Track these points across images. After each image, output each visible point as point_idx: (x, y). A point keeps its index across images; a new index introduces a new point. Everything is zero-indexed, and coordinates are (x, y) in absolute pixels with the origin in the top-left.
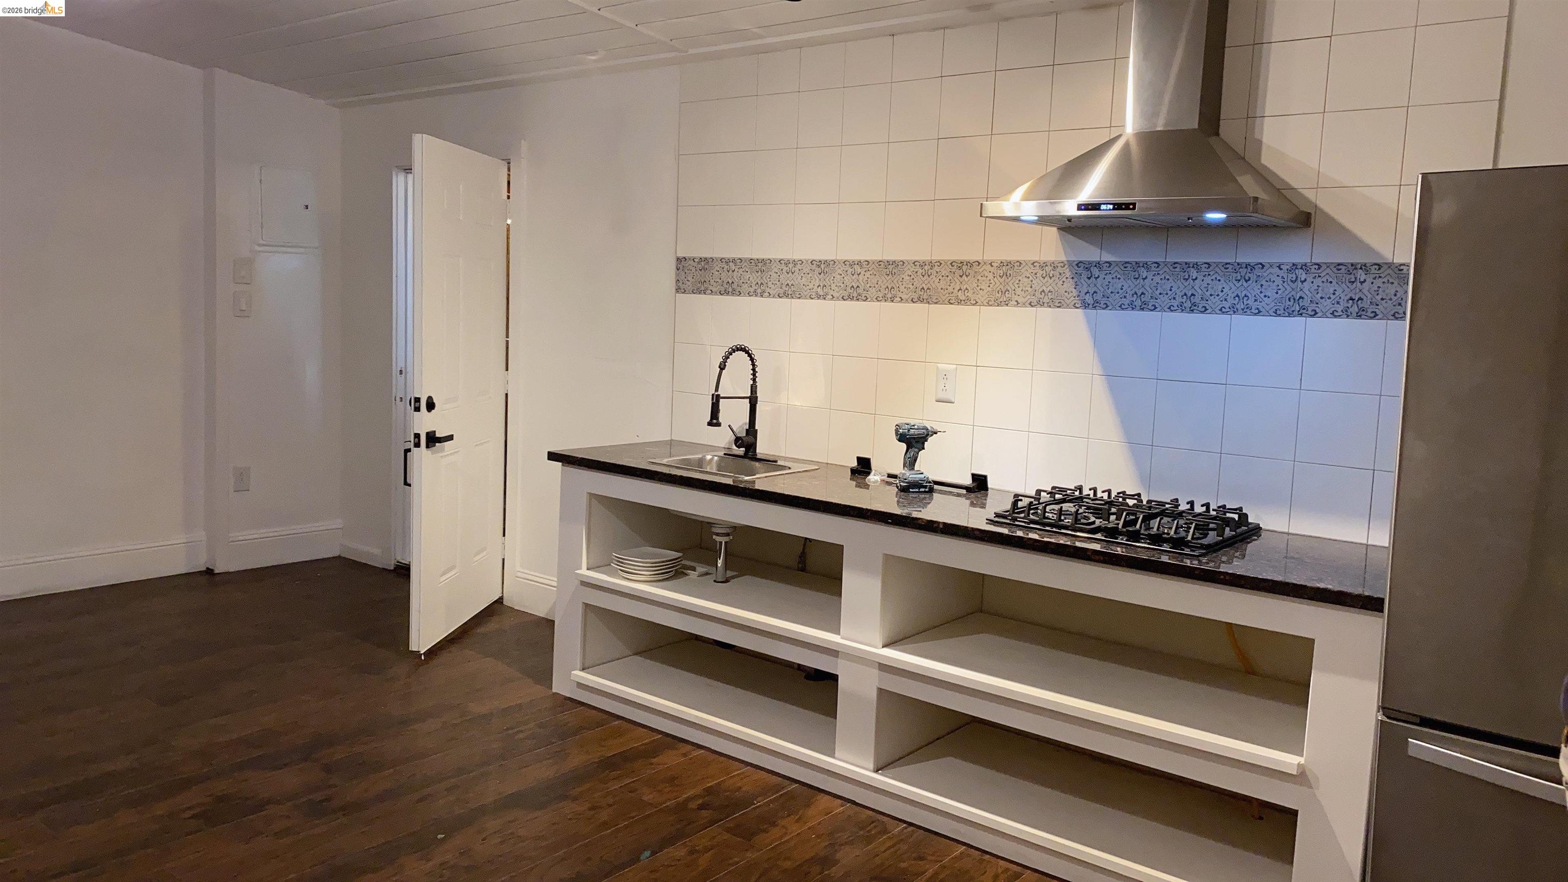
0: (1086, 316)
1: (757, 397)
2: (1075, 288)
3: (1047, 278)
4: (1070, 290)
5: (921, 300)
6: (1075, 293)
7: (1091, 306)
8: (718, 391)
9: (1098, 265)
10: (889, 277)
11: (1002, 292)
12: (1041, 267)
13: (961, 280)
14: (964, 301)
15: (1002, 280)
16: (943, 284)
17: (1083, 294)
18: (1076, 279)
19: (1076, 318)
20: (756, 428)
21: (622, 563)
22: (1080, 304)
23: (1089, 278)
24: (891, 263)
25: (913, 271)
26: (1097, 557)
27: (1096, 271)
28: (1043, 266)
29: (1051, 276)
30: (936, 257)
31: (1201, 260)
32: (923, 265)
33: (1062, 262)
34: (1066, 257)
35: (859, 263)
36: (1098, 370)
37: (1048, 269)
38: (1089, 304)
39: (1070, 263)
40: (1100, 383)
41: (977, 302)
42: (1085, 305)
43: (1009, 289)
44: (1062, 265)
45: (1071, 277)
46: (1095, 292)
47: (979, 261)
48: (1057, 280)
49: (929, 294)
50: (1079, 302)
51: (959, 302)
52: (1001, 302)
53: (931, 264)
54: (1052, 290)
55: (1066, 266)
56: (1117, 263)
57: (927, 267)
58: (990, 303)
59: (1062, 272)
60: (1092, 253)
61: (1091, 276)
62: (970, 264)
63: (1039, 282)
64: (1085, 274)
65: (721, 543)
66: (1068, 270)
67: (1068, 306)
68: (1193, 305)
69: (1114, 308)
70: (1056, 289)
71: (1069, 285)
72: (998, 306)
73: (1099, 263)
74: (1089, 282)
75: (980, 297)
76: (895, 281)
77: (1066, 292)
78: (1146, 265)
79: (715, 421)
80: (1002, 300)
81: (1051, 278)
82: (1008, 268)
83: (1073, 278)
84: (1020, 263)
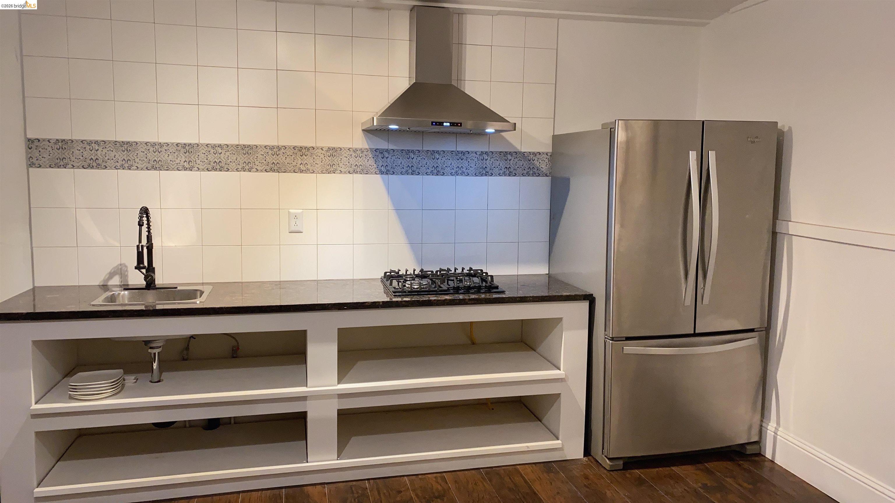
0: (383, 179)
1: (152, 244)
2: (375, 163)
3: (358, 158)
4: (372, 164)
5: (272, 170)
6: (375, 166)
7: (385, 173)
8: (141, 242)
9: (387, 151)
10: (246, 156)
11: (330, 165)
12: (354, 151)
13: (302, 158)
14: (305, 170)
15: (330, 158)
16: (288, 160)
17: (380, 167)
18: (375, 158)
19: (378, 179)
20: (154, 266)
21: (76, 389)
22: (378, 172)
23: (383, 158)
24: (246, 147)
25: (265, 152)
26: (471, 302)
27: (386, 155)
28: (355, 151)
29: (361, 156)
30: (281, 143)
31: (440, 149)
32: (272, 148)
33: (367, 149)
34: (369, 146)
35: (220, 146)
36: (391, 207)
37: (359, 152)
38: (383, 172)
39: (371, 149)
40: (393, 215)
41: (314, 172)
42: (382, 173)
43: (335, 163)
44: (367, 150)
45: (372, 157)
46: (387, 165)
47: (314, 147)
48: (364, 159)
49: (278, 166)
50: (378, 171)
51: (302, 171)
52: (330, 171)
53: (279, 148)
54: (362, 164)
55: (369, 151)
56: (398, 150)
57: (276, 150)
58: (323, 172)
59: (367, 154)
60: (383, 145)
61: (384, 157)
62: (307, 149)
63: (354, 160)
64: (380, 156)
65: (155, 354)
66: (370, 153)
67: (372, 173)
68: (438, 172)
69: (397, 174)
70: (364, 164)
71: (372, 162)
72: (329, 173)
73: (387, 150)
74: (383, 160)
75: (316, 168)
76: (251, 158)
77: (370, 165)
78: (413, 151)
79: (142, 265)
80: (330, 170)
81: (360, 157)
82: (333, 152)
83: (373, 158)
84: (341, 149)
